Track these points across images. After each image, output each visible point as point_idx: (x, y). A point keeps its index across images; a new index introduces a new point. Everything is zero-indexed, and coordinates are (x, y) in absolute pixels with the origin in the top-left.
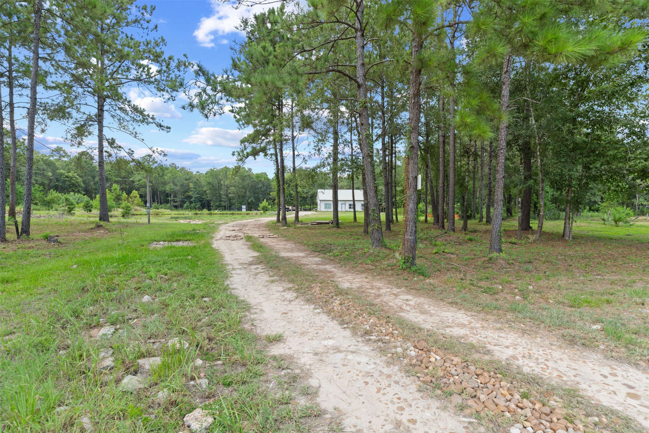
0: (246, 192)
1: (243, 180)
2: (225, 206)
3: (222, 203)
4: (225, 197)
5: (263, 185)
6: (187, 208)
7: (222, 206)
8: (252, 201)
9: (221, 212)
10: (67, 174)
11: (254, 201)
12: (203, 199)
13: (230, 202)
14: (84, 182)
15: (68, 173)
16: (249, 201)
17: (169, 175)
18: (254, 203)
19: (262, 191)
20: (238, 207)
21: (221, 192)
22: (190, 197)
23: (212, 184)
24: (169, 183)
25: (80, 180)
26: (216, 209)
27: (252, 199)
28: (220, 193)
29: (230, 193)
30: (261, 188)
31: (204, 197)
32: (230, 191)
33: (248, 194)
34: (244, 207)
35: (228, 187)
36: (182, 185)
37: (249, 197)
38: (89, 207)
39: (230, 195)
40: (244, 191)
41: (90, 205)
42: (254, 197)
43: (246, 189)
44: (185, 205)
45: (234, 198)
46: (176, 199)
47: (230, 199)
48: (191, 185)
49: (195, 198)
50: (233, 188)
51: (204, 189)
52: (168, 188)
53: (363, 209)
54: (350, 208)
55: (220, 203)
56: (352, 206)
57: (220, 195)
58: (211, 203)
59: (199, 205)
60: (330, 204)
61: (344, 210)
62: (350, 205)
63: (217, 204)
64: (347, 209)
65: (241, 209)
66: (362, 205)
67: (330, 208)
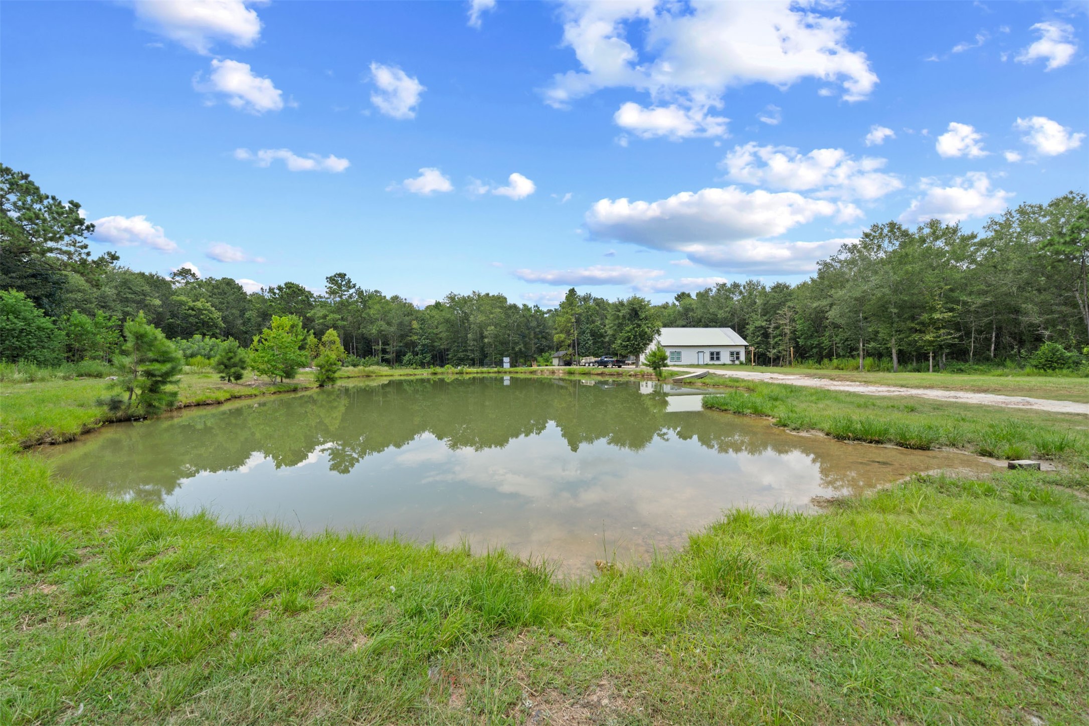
0: (510, 336)
1: (506, 315)
2: (473, 359)
3: (469, 354)
4: (475, 343)
5: (538, 323)
6: (410, 363)
7: (469, 359)
8: (520, 349)
10: (191, 304)
11: (523, 349)
12: (436, 347)
13: (483, 352)
14: (224, 319)
15: (194, 301)
16: (516, 349)
17: (377, 307)
18: (522, 353)
19: (535, 333)
20: (498, 360)
21: (469, 335)
22: (414, 344)
23: (451, 322)
24: (377, 319)
25: (217, 314)
27: (521, 346)
28: (465, 337)
29: (485, 337)
30: (535, 328)
31: (436, 344)
32: (487, 333)
33: (513, 337)
34: (506, 360)
35: (482, 327)
36: (401, 324)
37: (516, 343)
38: (235, 365)
39: (485, 340)
40: (508, 332)
41: (236, 360)
42: (524, 343)
43: (510, 330)
44: (406, 358)
45: (490, 346)
46: (388, 349)
47: (483, 347)
48: (415, 325)
49: (423, 345)
50: (491, 328)
51: (438, 330)
52: (373, 330)
53: (733, 361)
54: (712, 359)
55: (464, 353)
56: (715, 356)
57: (465, 340)
58: (448, 355)
59: (428, 357)
60: (679, 353)
61: (701, 362)
62: (712, 354)
63: (461, 355)
64: (707, 360)
65: (500, 363)
66: (732, 354)
67: (679, 359)
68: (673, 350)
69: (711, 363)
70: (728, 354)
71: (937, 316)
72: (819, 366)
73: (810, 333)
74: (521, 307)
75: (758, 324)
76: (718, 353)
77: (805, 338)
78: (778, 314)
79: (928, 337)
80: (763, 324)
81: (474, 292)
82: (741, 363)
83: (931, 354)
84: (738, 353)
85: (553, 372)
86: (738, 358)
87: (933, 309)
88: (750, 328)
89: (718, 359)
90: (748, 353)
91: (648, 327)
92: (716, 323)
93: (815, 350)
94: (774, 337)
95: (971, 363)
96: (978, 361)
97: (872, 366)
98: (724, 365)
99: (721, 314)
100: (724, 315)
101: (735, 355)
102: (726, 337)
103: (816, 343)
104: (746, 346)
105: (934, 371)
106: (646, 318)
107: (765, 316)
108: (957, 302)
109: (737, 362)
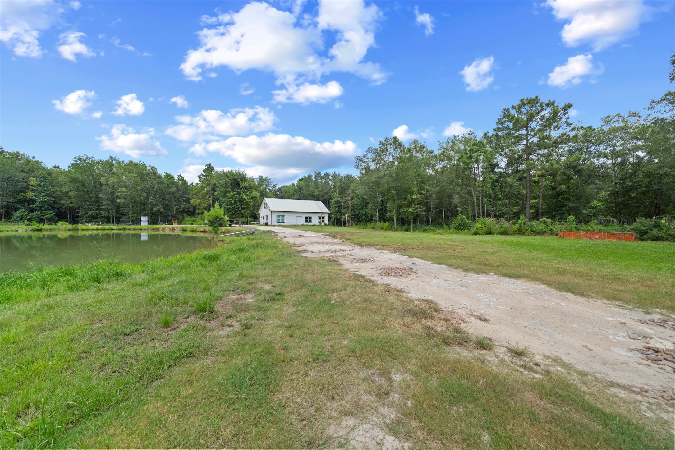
0: (148, 198)
1: (143, 180)
2: (107, 218)
3: (102, 212)
4: (108, 203)
5: (177, 189)
7: (102, 217)
8: (159, 210)
9: (99, 227)
12: (62, 204)
13: (118, 211)
16: (154, 210)
18: (161, 213)
19: (175, 197)
20: (134, 219)
21: (101, 195)
22: (30, 201)
23: (79, 182)
26: (89, 222)
27: (160, 207)
28: (98, 197)
29: (118, 197)
30: (174, 193)
31: (63, 202)
32: (119, 194)
33: (151, 199)
34: (144, 219)
35: (114, 189)
37: (154, 205)
39: (118, 201)
40: (145, 195)
42: (163, 205)
43: (148, 194)
44: (17, 215)
45: (125, 205)
47: (118, 207)
48: (34, 181)
49: (41, 202)
50: (124, 189)
51: (64, 190)
53: (320, 223)
54: (306, 221)
55: (97, 212)
56: (308, 219)
57: (98, 200)
58: (78, 212)
59: (50, 214)
60: (284, 216)
61: (299, 223)
62: (306, 218)
63: (92, 213)
64: (303, 222)
65: (138, 222)
66: (320, 218)
67: (283, 221)
68: (279, 214)
69: (306, 224)
70: (317, 218)
71: (414, 197)
72: (364, 227)
73: (361, 206)
74: (163, 175)
75: (336, 199)
76: (310, 218)
77: (359, 209)
78: (346, 193)
79: (410, 210)
80: (339, 199)
81: (111, 157)
82: (325, 225)
83: (412, 220)
84: (323, 218)
85: (173, 230)
86: (323, 221)
87: (413, 193)
88: (333, 202)
89: (310, 221)
90: (329, 218)
91: (247, 195)
92: (314, 198)
93: (364, 217)
94: (344, 208)
95: (430, 226)
96: (434, 225)
97: (388, 227)
98: (314, 225)
99: (316, 192)
100: (317, 193)
101: (322, 219)
102: (318, 207)
103: (364, 212)
104: (328, 213)
105: (414, 231)
106: (245, 188)
107: (340, 194)
108: (424, 190)
109: (323, 224)
